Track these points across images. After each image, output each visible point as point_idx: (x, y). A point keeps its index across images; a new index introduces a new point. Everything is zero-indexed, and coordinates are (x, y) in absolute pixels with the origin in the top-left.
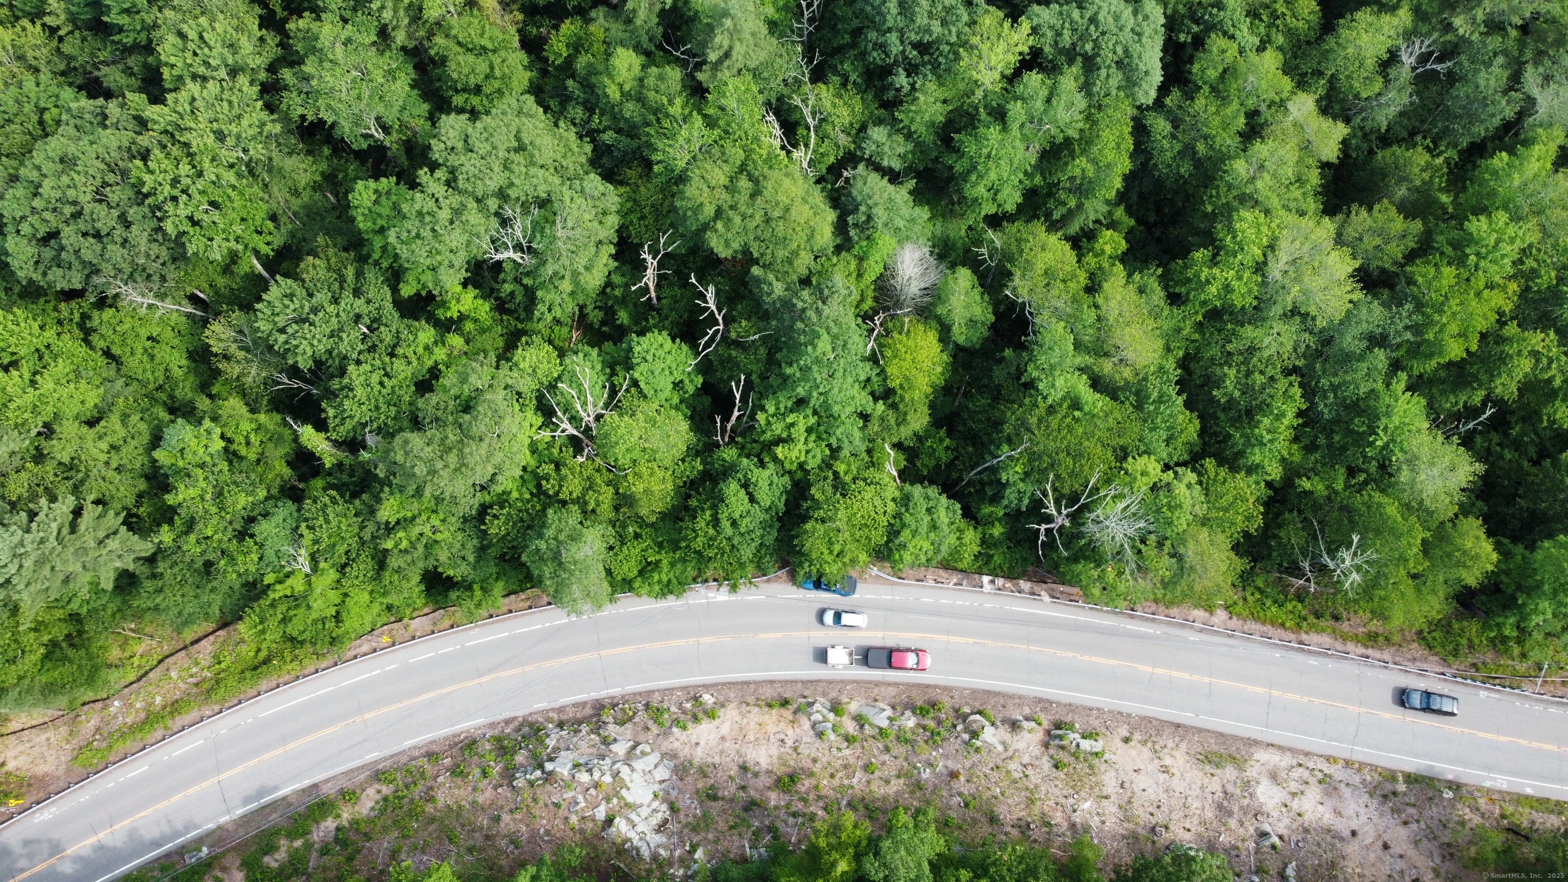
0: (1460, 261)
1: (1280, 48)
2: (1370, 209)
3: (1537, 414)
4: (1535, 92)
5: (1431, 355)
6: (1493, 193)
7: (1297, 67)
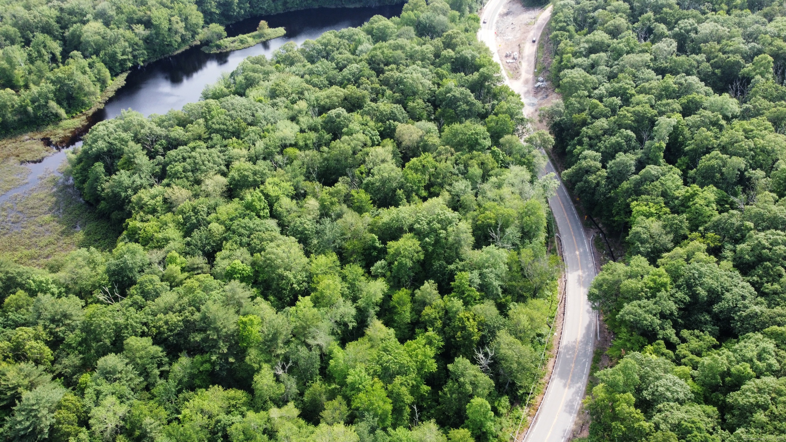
0: (359, 390)
1: (248, 410)
2: (325, 409)
3: (422, 395)
4: (316, 342)
5: (387, 416)
6: (342, 370)
7: (258, 408)
